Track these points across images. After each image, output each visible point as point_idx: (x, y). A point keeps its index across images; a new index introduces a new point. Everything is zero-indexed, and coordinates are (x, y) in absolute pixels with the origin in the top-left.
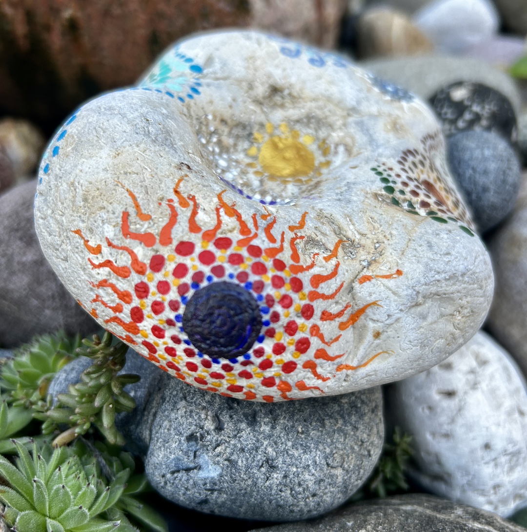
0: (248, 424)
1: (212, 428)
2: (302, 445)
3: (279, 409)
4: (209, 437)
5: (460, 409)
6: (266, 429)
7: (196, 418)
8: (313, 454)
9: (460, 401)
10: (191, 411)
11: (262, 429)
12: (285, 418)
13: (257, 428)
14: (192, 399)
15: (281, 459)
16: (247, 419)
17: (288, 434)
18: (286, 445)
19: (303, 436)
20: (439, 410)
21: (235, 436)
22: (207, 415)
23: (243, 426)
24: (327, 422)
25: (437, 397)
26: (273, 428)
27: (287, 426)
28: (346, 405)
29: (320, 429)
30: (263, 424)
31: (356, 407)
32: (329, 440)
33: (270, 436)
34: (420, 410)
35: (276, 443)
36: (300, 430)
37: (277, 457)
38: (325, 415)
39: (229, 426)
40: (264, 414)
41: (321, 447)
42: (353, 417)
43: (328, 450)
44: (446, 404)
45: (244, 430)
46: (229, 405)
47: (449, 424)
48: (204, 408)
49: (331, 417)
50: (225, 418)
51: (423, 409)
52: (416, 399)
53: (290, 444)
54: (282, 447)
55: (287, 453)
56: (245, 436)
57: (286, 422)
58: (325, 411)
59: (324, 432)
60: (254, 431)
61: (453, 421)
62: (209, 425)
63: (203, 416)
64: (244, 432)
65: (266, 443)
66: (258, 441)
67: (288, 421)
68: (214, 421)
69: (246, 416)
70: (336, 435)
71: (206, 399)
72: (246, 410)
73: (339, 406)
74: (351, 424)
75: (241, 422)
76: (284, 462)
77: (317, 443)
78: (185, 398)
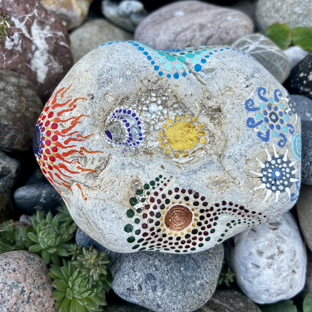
0: (152, 290)
1: (137, 289)
2: (173, 302)
3: (167, 285)
4: (135, 291)
5: (259, 275)
6: (159, 294)
7: (131, 284)
8: (177, 305)
9: (261, 271)
10: (130, 281)
11: (157, 294)
12: (169, 289)
13: (156, 293)
14: (131, 276)
15: (163, 306)
16: (152, 288)
17: (168, 297)
18: (166, 301)
19: (174, 298)
20: (249, 272)
21: (146, 294)
22: (136, 284)
23: (150, 291)
24: (187, 293)
25: (250, 266)
26: (162, 294)
27: (169, 293)
28: (198, 285)
29: (183, 296)
30: (158, 291)
31: (203, 285)
32: (186, 301)
33: (160, 297)
34: (242, 267)
35: (162, 300)
36: (174, 295)
37: (162, 305)
38: (187, 290)
39: (144, 290)
40: (160, 287)
41: (181, 303)
42: (200, 290)
43: (184, 304)
44: (254, 270)
45: (150, 293)
46: (145, 281)
47: (252, 278)
48: (135, 281)
49: (189, 290)
50: (143, 287)
51: (243, 267)
52: (241, 262)
53: (168, 301)
54: (165, 302)
55: (166, 304)
56: (150, 295)
57: (169, 291)
58: (188, 287)
59: (184, 297)
60: (154, 294)
61: (254, 278)
62: (136, 287)
63: (134, 284)
64: (150, 294)
65: (158, 299)
66: (155, 298)
67: (170, 291)
68: (138, 287)
69: (152, 287)
70: (190, 298)
71: (137, 278)
72: (153, 285)
73: (195, 285)
74: (198, 294)
75: (149, 289)
76: (164, 307)
77: (180, 302)
78: (128, 274)
